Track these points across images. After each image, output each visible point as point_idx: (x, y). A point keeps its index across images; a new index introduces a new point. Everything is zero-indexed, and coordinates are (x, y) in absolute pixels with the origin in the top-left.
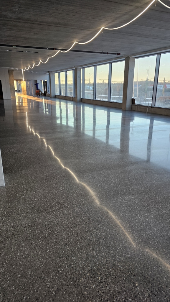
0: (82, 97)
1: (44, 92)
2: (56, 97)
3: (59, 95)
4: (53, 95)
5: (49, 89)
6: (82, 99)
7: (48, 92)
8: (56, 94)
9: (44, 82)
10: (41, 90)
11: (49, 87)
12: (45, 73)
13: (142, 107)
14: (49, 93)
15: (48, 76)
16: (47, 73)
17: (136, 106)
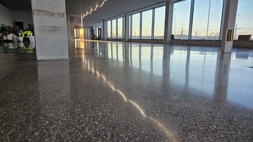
0: (130, 38)
1: (99, 37)
2: (108, 40)
3: (110, 38)
4: (105, 38)
5: (103, 34)
6: (130, 39)
7: (101, 36)
8: (108, 38)
9: (99, 29)
10: (96, 35)
11: (103, 33)
12: (100, 22)
13: (180, 41)
14: (103, 38)
15: (102, 24)
16: (101, 21)
17: (176, 41)
